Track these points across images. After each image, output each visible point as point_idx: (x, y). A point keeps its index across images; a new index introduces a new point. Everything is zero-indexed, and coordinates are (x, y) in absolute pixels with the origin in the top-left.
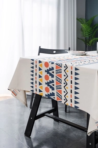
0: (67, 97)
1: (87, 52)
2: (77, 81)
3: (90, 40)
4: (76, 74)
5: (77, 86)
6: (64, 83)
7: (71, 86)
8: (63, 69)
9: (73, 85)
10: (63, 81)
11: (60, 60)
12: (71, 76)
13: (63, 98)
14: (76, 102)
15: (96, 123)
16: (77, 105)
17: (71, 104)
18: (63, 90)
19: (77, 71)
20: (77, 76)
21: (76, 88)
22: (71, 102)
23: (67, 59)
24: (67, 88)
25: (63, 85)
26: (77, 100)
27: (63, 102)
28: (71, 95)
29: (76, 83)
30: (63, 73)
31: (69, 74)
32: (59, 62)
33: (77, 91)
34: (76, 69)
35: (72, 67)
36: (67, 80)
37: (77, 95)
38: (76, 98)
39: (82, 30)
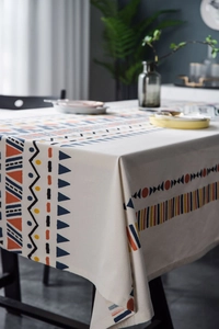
0: (37, 237)
1: (107, 104)
2: (64, 191)
3: (128, 68)
4: (63, 170)
5: (63, 204)
6: (30, 198)
7: (48, 205)
8: (26, 155)
9: (54, 202)
10: (26, 193)
11: (21, 131)
12: (49, 177)
13: (26, 241)
14: (61, 253)
15: (111, 308)
16: (62, 260)
17: (47, 259)
18: (25, 217)
19: (64, 163)
20: (64, 177)
21: (62, 211)
22: (48, 252)
23: (45, 128)
24: (37, 211)
25: (25, 203)
26: (62, 246)
27: (25, 252)
28: (48, 232)
29: (62, 198)
30: (26, 169)
31: (42, 170)
32: (18, 136)
33: (63, 218)
34: (63, 156)
35: (50, 150)
36: (38, 189)
37: (62, 232)
38: (61, 239)
39: (106, 35)
